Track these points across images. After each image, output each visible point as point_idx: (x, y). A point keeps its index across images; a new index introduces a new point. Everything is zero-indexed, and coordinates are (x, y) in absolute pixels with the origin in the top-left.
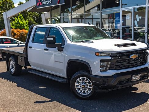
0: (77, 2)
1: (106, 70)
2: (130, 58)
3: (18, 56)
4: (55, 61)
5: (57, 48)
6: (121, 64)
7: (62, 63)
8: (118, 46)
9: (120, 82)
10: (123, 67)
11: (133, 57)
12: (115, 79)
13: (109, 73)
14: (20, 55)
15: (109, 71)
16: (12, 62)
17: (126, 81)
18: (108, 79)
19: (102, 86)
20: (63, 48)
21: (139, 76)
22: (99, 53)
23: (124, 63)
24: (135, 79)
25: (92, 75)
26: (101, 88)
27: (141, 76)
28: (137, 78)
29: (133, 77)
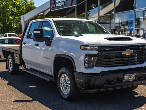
0: (93, 5)
1: (92, 67)
2: (123, 53)
3: (15, 53)
4: (44, 57)
5: (44, 42)
6: (111, 60)
7: (49, 59)
8: (109, 40)
9: (109, 82)
10: (114, 65)
11: (127, 52)
12: (102, 77)
13: (95, 70)
14: (16, 52)
15: (95, 68)
16: (10, 60)
17: (116, 81)
18: (93, 77)
19: (86, 84)
20: (52, 42)
21: (133, 76)
22: (84, 46)
23: (115, 59)
24: (128, 79)
25: (76, 72)
26: (85, 88)
27: (136, 77)
28: (130, 79)
29: (126, 77)
